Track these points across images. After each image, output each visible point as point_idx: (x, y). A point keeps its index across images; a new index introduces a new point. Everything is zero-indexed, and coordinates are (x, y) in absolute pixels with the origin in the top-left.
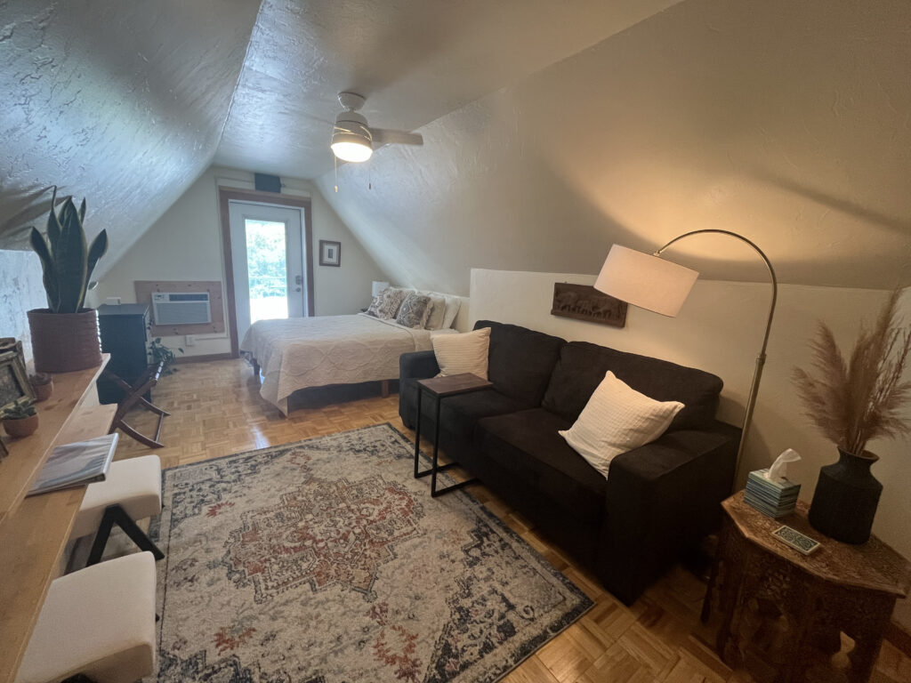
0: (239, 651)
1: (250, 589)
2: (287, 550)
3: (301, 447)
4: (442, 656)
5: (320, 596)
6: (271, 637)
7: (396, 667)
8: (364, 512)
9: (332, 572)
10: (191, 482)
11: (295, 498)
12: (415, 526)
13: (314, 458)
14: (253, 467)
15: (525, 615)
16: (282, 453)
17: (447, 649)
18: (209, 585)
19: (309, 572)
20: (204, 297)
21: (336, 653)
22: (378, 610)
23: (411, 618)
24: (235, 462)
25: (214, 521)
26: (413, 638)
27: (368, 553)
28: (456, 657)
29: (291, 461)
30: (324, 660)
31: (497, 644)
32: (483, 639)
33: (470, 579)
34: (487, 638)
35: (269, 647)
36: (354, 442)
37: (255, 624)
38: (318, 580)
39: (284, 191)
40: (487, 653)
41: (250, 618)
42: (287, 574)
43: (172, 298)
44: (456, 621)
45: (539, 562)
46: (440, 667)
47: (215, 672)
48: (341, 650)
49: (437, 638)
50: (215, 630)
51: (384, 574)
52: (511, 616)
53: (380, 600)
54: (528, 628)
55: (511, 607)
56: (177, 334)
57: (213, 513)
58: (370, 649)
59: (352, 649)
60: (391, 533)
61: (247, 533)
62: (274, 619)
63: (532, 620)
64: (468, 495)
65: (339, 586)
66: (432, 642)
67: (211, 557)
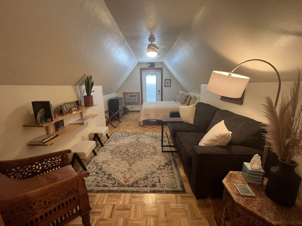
0: (103, 165)
1: (112, 156)
2: (122, 152)
3: (141, 133)
4: (135, 183)
5: (122, 162)
6: (109, 165)
7: (125, 180)
8: (143, 150)
9: (127, 159)
10: (116, 135)
11: (131, 143)
12: (152, 157)
13: (142, 136)
14: (128, 135)
15: (162, 185)
16: (136, 134)
17: (137, 182)
18: (107, 153)
19: (123, 157)
20: (136, 96)
21: (117, 172)
22: (130, 169)
23: (135, 173)
24: (126, 133)
25: (115, 143)
26: (132, 177)
27: (137, 158)
28: (137, 184)
29: (136, 136)
30: (114, 172)
31: (148, 187)
32: (146, 184)
33: (155, 172)
34: (148, 185)
35: (108, 166)
36: (153, 135)
37: (108, 162)
38: (123, 159)
39: (155, 66)
40: (145, 187)
41: (109, 161)
42: (119, 156)
43: (130, 96)
44: (144, 178)
45: (178, 177)
46: (133, 184)
47: (98, 166)
48: (118, 172)
49: (136, 179)
50: (103, 160)
51: (136, 163)
52: (158, 184)
53: (132, 167)
54: (159, 188)
55: (160, 182)
56: (130, 105)
57: (116, 142)
58: (123, 175)
59: (120, 173)
60: (145, 156)
61: (118, 147)
62: (112, 162)
63: (162, 187)
64: (173, 155)
65: (126, 162)
66: (135, 179)
67: (110, 149)
